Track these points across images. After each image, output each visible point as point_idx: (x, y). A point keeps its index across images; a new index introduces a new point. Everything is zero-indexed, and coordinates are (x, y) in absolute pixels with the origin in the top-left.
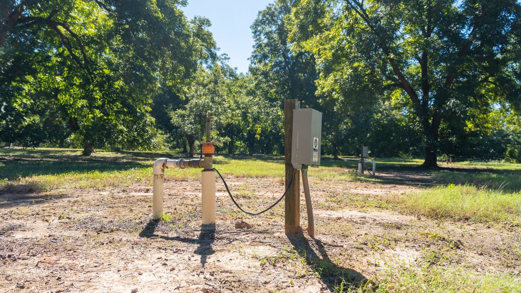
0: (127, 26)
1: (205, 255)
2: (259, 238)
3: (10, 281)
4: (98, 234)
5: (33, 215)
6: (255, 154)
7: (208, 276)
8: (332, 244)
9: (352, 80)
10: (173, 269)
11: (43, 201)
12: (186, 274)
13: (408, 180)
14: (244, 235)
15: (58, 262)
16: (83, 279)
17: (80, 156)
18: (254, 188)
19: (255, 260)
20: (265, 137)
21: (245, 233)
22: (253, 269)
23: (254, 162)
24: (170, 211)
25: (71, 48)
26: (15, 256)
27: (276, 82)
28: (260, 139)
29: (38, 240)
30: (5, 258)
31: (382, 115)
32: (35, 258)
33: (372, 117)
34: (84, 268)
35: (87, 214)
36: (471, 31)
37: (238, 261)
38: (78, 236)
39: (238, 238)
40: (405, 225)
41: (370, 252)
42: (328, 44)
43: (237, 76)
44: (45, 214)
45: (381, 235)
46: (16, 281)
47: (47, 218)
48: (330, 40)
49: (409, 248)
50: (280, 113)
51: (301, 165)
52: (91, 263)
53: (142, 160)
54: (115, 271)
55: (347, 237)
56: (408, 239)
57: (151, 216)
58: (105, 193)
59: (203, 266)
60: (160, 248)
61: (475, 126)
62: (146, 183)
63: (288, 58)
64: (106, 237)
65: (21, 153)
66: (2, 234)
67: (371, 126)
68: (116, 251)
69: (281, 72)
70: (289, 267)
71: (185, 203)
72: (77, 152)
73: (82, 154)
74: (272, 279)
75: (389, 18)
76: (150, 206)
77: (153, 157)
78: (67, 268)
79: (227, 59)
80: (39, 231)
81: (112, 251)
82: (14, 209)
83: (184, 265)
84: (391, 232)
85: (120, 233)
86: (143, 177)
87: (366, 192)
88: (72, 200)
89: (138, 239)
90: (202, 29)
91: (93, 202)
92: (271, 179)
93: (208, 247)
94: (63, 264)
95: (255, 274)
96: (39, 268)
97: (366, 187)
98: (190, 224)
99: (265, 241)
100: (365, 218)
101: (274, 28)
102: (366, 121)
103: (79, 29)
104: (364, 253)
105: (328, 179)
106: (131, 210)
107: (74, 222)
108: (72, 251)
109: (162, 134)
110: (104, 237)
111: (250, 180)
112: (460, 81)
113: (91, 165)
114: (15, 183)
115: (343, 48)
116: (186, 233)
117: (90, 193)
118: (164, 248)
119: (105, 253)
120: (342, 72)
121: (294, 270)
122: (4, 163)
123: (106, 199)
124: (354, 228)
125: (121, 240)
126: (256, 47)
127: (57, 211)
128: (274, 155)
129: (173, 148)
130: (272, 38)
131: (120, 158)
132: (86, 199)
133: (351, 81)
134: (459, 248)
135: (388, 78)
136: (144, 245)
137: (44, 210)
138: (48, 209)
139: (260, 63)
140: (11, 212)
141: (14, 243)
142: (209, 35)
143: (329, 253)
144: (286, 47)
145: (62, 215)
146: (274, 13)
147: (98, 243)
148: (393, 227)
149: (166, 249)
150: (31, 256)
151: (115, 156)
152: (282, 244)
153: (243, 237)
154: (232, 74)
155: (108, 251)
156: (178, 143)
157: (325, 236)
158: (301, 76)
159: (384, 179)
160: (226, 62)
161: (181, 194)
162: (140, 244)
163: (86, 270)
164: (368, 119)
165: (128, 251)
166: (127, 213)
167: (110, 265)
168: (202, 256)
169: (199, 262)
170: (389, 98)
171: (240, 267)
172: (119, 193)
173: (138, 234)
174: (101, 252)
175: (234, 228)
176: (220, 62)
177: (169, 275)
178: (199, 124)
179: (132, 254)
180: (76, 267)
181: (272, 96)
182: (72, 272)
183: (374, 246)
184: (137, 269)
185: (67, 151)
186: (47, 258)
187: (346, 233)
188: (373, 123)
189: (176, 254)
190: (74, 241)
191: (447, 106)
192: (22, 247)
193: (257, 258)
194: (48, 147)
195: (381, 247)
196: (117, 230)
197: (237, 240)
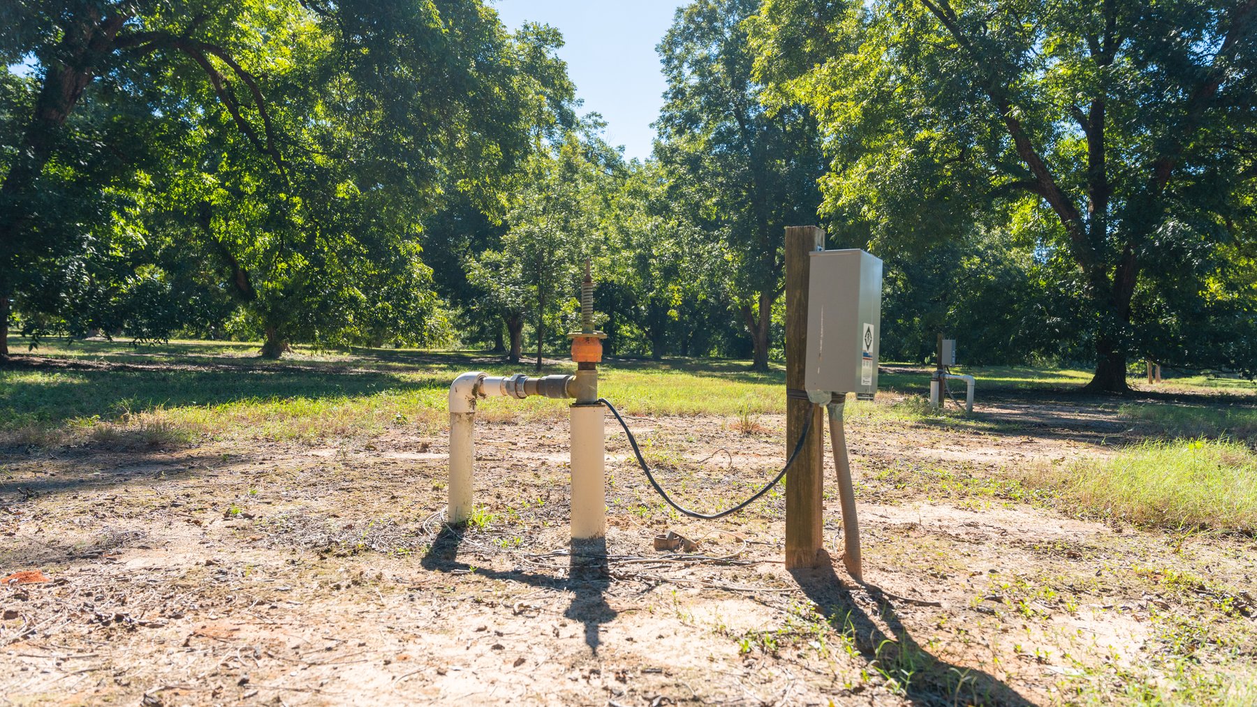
0: (365, 51)
1: (594, 624)
2: (720, 579)
3: (125, 688)
4: (322, 558)
5: (164, 507)
6: (665, 355)
7: (612, 683)
8: (910, 598)
9: (913, 175)
10: (520, 662)
11: (183, 471)
12: (556, 674)
13: (1060, 426)
14: (680, 568)
15: (236, 634)
16: (303, 686)
17: (258, 358)
18: (679, 443)
19: (723, 639)
20: (690, 315)
21: (682, 564)
22: (722, 666)
23: (666, 375)
24: (487, 500)
25: (237, 105)
26: (132, 617)
27: (720, 179)
28: (680, 318)
29: (183, 573)
30: (107, 624)
31: (983, 261)
32: (179, 622)
33: (956, 266)
34: (301, 652)
35: (290, 507)
36: (1219, 47)
37: (679, 640)
38: (274, 564)
39: (666, 576)
40: (1090, 549)
41: (1014, 620)
42: (851, 86)
43: (625, 168)
44: (192, 506)
45: (1032, 575)
46: (141, 687)
47: (197, 515)
48: (856, 74)
49: (1115, 613)
50: (728, 257)
51: (830, 395)
52: (315, 638)
53: (400, 370)
54: (377, 662)
55: (944, 577)
56: (1106, 587)
57: (443, 514)
58: (325, 453)
59: (595, 654)
60: (478, 602)
61: (1227, 288)
62: (418, 428)
63: (749, 121)
64: (342, 569)
65: (123, 351)
66: (96, 557)
67: (955, 287)
68: (372, 607)
69: (732, 157)
70: (813, 661)
71: (519, 479)
72: (250, 350)
73: (261, 354)
74: (776, 694)
75: (1007, 18)
76: (436, 489)
77: (426, 363)
78: (260, 652)
79: (600, 125)
80: (181, 549)
81: (363, 606)
82: (118, 491)
83: (546, 649)
84: (1056, 567)
85: (374, 557)
86: (411, 412)
87: (960, 455)
88: (253, 468)
89: (420, 575)
90: (542, 54)
91: (301, 477)
92: (715, 421)
93: (595, 599)
94: (248, 641)
95: (731, 679)
96: (192, 650)
97: (957, 443)
98: (540, 537)
99: (735, 586)
100: (975, 525)
101: (714, 49)
102: (943, 276)
103: (255, 60)
104: (1001, 626)
105: (858, 420)
106: (393, 497)
107: (263, 529)
108: (267, 606)
109: (444, 307)
110: (337, 569)
111: (666, 422)
112: (1190, 174)
113: (283, 381)
114: (118, 428)
115: (890, 93)
116: (536, 561)
117: (290, 451)
118: (488, 601)
119: (346, 612)
120: (888, 155)
121: (829, 671)
122: (88, 375)
123: (330, 468)
124: (957, 556)
125: (379, 577)
126: (670, 95)
127: (220, 499)
128: (712, 359)
129: (472, 340)
130: (711, 74)
131: (349, 364)
132: (283, 467)
133: (911, 176)
134: (1247, 614)
135: (1005, 167)
136: (438, 593)
137: (188, 496)
138: (198, 492)
139: (681, 136)
140: (113, 500)
141: (127, 581)
142: (560, 68)
143: (908, 622)
144: (743, 96)
145: (233, 509)
146: (713, 11)
147: (327, 583)
148: (1057, 553)
149: (493, 605)
150: (170, 617)
151: (336, 360)
152: (781, 595)
153: (680, 574)
154: (612, 163)
155: (353, 609)
156: (483, 329)
157: (886, 574)
158: (781, 166)
159: (997, 422)
160: (598, 133)
161: (506, 457)
162: (428, 589)
163: (308, 659)
164: (948, 270)
165: (402, 608)
166: (385, 506)
167: (364, 644)
168: (587, 626)
169: (580, 641)
170: (1005, 219)
171: (687, 657)
172: (357, 452)
173: (420, 561)
174: (336, 608)
175: (652, 548)
176: (583, 133)
177: (514, 678)
178: (533, 284)
179: (413, 615)
180: (281, 649)
181: (709, 215)
182: (274, 662)
183: (1021, 605)
184: (431, 660)
185: (228, 347)
186: (209, 623)
187: (942, 568)
188: (961, 281)
189: (520, 619)
190: (268, 578)
191: (1157, 237)
192: (147, 594)
193: (727, 634)
194: (182, 337)
195: (1039, 607)
196: (366, 551)
197: (665, 581)
